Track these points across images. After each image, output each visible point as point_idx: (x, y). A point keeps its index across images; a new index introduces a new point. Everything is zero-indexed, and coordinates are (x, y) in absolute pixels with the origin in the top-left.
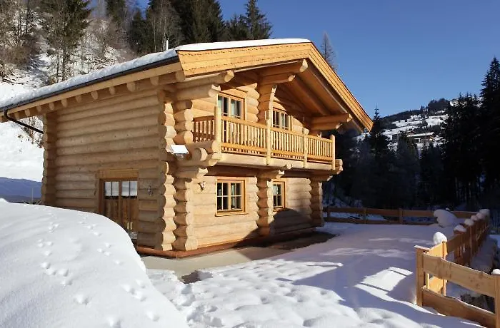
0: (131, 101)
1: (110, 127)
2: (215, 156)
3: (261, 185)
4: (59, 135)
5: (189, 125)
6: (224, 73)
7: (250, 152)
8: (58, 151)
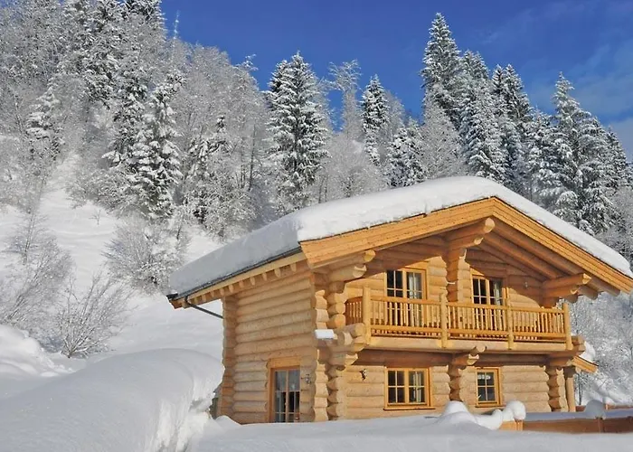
0: (294, 283)
1: (278, 311)
2: (359, 340)
3: (453, 373)
4: (239, 320)
5: (341, 308)
6: (363, 254)
7: (434, 335)
8: (238, 339)
